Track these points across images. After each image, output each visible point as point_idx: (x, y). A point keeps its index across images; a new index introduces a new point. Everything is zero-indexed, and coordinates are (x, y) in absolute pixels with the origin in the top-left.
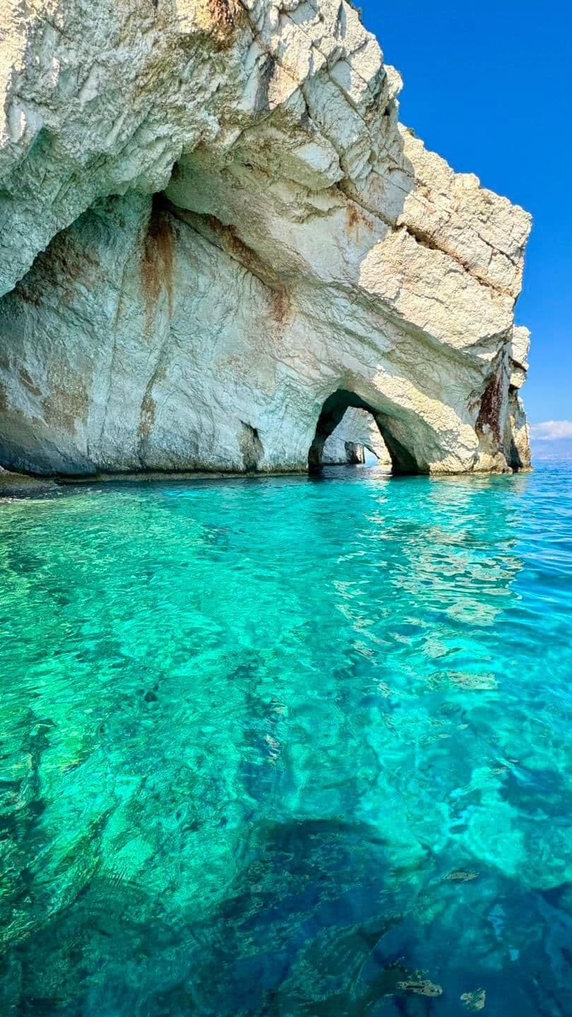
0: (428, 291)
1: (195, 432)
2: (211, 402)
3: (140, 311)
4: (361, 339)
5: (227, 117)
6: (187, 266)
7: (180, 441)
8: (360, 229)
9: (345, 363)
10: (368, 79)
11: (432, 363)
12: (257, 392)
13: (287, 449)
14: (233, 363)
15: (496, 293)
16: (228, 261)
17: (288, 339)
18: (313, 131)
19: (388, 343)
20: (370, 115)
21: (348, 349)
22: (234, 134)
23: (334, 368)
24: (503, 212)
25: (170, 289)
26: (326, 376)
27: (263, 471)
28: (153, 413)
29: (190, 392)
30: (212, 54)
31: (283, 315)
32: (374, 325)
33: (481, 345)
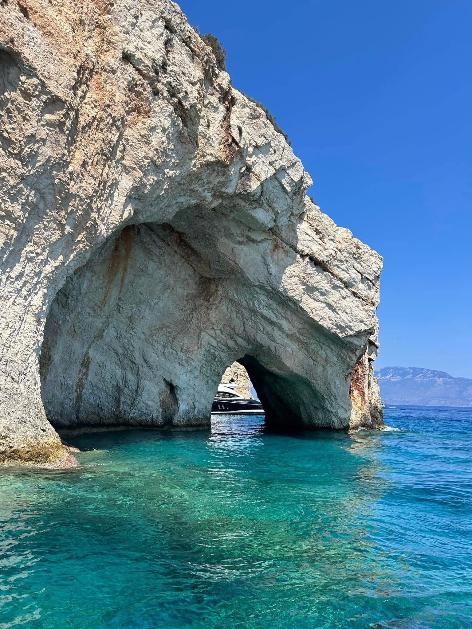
0: (322, 298)
1: (118, 387)
2: (139, 361)
3: (102, 286)
4: (272, 323)
5: (217, 194)
6: (142, 255)
7: (104, 395)
8: (280, 254)
9: (258, 339)
10: (296, 181)
11: (321, 344)
12: (181, 355)
13: (197, 405)
14: (164, 329)
15: (365, 303)
16: (173, 253)
17: (213, 315)
18: (263, 203)
19: (291, 327)
20: (294, 197)
21: (262, 329)
22: (218, 202)
23: (248, 341)
24: (367, 254)
25: (125, 270)
26: (241, 346)
27: (177, 426)
28: (88, 370)
29: (120, 351)
30: (219, 168)
31: (211, 296)
32: (283, 315)
33: (356, 336)
